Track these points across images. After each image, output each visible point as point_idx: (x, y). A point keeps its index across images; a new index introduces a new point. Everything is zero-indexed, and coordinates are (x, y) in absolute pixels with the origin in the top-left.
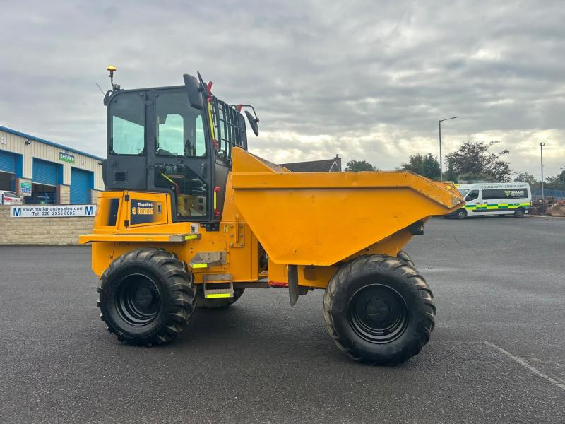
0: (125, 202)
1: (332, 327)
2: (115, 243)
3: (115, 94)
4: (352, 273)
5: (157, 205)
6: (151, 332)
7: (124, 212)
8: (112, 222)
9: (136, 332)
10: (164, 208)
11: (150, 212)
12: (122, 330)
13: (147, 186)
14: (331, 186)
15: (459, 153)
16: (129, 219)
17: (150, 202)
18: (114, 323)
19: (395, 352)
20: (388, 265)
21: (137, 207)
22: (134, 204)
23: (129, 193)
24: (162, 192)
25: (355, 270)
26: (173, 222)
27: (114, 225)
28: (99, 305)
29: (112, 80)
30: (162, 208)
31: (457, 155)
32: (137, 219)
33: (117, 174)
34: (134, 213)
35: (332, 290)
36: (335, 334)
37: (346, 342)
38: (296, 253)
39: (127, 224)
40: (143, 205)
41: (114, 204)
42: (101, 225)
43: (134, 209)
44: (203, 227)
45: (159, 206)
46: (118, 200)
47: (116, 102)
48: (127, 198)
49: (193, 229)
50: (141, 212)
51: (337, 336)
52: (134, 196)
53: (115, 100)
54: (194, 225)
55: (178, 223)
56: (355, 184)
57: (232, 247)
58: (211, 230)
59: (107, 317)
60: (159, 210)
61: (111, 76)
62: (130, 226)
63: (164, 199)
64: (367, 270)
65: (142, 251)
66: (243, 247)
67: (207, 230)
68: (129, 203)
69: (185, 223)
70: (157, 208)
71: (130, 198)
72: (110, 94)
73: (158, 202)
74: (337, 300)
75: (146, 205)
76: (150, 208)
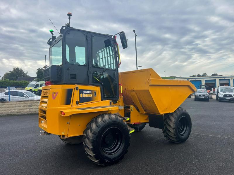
0: (76, 91)
1: (174, 133)
4: (178, 114)
5: (94, 92)
7: (76, 97)
8: (68, 101)
10: (97, 93)
11: (90, 96)
13: (88, 82)
16: (78, 100)
17: (90, 90)
18: (103, 156)
21: (83, 93)
22: (81, 91)
23: (78, 86)
24: (96, 85)
26: (102, 100)
27: (70, 104)
29: (69, 21)
32: (83, 100)
33: (71, 75)
34: (81, 96)
35: (174, 121)
38: (166, 109)
39: (77, 103)
40: (86, 92)
41: (69, 93)
42: (61, 104)
43: (81, 94)
44: (113, 102)
45: (95, 93)
46: (72, 89)
47: (69, 33)
48: (77, 88)
49: (110, 103)
50: (85, 96)
51: (176, 136)
52: (81, 87)
54: (110, 101)
55: (104, 101)
58: (115, 103)
60: (95, 95)
61: (69, 19)
62: (79, 104)
63: (97, 89)
64: (181, 112)
68: (78, 91)
69: (107, 100)
70: (94, 93)
71: (79, 89)
72: (64, 28)
73: (94, 90)
74: (176, 124)
75: (88, 92)
76: (90, 93)
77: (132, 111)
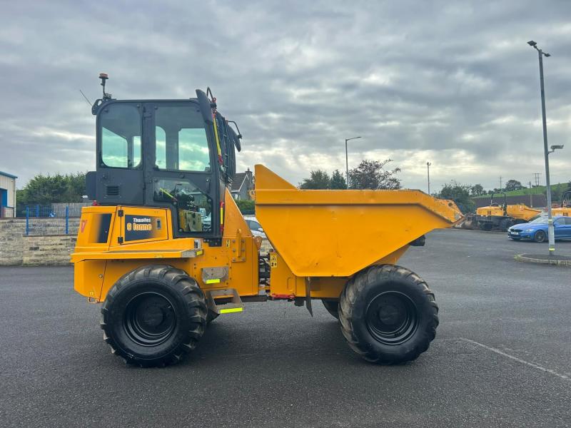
0: (118, 218)
1: (351, 333)
2: (107, 261)
3: (105, 104)
4: (370, 282)
5: (157, 220)
6: (166, 351)
7: (118, 227)
8: (103, 238)
9: (149, 353)
10: (164, 223)
11: (148, 228)
12: (132, 352)
13: (144, 201)
14: (351, 202)
15: (358, 170)
16: (123, 236)
17: (147, 217)
18: (123, 346)
19: (408, 351)
20: (400, 274)
21: (132, 222)
22: (129, 219)
23: (123, 208)
24: (161, 207)
25: (371, 279)
26: (174, 237)
27: (106, 242)
28: (103, 327)
29: (104, 89)
30: (161, 224)
31: (357, 171)
32: (132, 236)
33: (108, 187)
34: (129, 228)
35: (351, 299)
36: (354, 339)
37: (365, 346)
38: (317, 265)
39: (120, 241)
40: (139, 221)
41: (106, 219)
42: (90, 242)
43: (129, 225)
44: (206, 242)
45: (159, 222)
46: (111, 215)
48: (121, 213)
49: (196, 244)
50: (137, 228)
51: (356, 341)
52: (128, 211)
53: (106, 110)
54: (197, 240)
55: (179, 239)
56: (372, 201)
57: (234, 262)
58: (214, 246)
59: (113, 340)
60: (159, 226)
61: (103, 84)
62: (124, 242)
63: (164, 215)
64: (383, 279)
65: (153, 269)
66: (244, 261)
67: (210, 246)
68: (123, 218)
69: (187, 238)
70: (156, 223)
71: (125, 214)
72: (100, 103)
73: (156, 217)
74: (356, 308)
75: (143, 220)
76: (147, 223)
77: (274, 266)
